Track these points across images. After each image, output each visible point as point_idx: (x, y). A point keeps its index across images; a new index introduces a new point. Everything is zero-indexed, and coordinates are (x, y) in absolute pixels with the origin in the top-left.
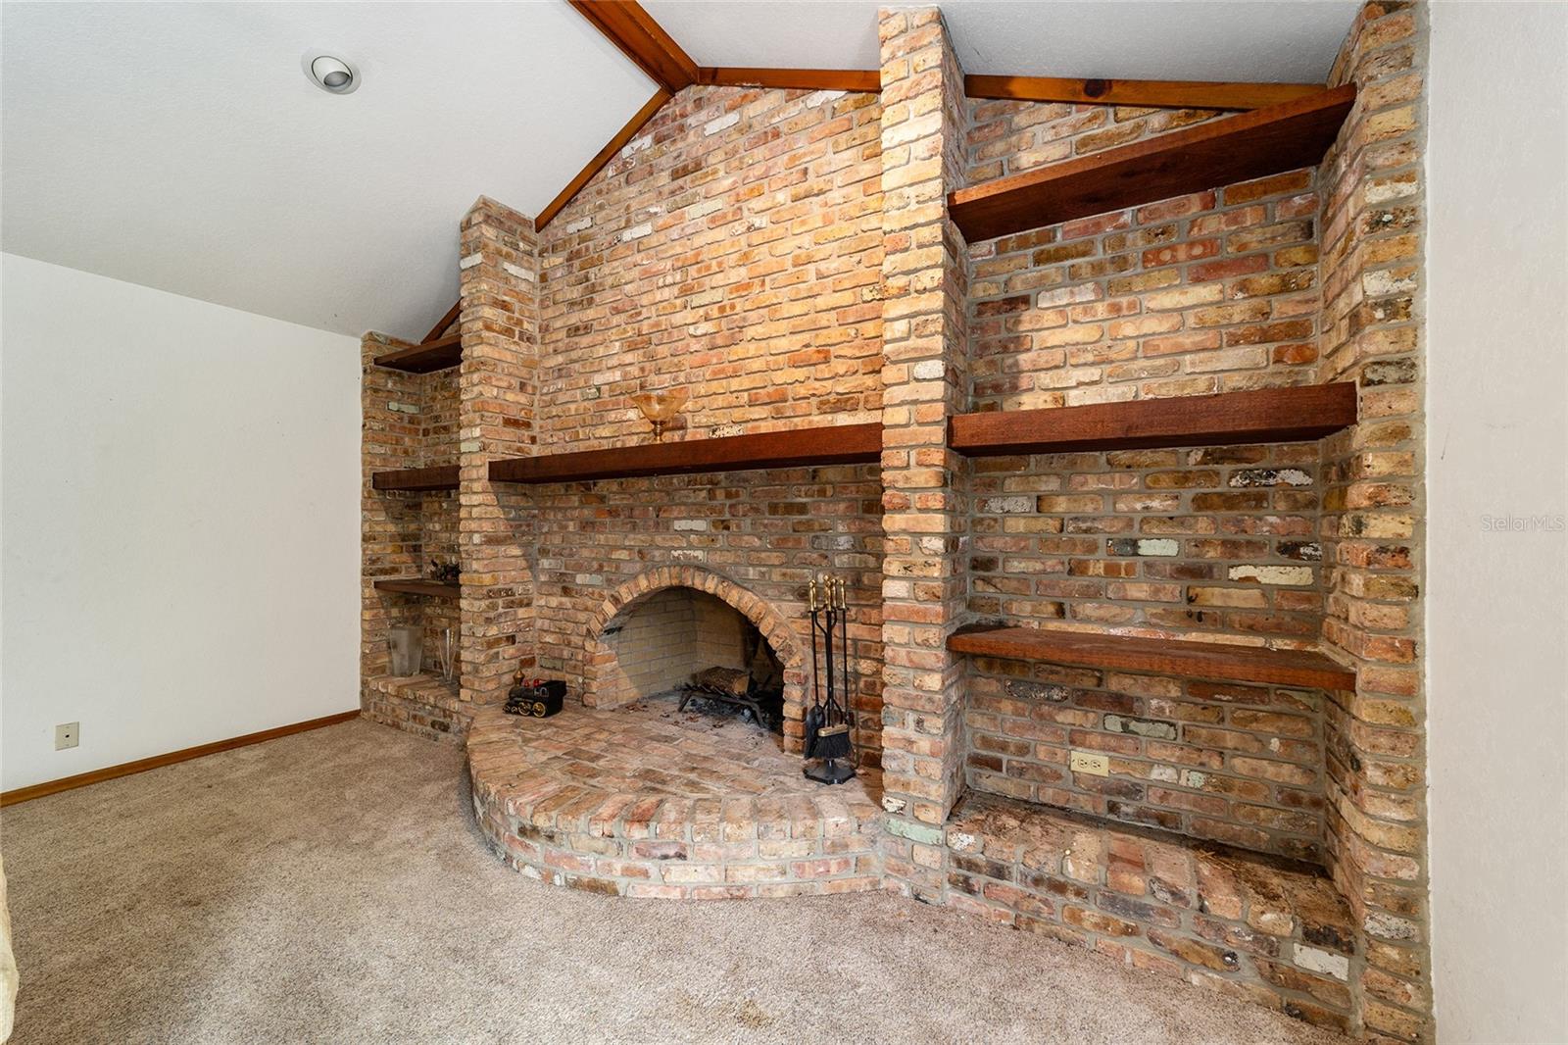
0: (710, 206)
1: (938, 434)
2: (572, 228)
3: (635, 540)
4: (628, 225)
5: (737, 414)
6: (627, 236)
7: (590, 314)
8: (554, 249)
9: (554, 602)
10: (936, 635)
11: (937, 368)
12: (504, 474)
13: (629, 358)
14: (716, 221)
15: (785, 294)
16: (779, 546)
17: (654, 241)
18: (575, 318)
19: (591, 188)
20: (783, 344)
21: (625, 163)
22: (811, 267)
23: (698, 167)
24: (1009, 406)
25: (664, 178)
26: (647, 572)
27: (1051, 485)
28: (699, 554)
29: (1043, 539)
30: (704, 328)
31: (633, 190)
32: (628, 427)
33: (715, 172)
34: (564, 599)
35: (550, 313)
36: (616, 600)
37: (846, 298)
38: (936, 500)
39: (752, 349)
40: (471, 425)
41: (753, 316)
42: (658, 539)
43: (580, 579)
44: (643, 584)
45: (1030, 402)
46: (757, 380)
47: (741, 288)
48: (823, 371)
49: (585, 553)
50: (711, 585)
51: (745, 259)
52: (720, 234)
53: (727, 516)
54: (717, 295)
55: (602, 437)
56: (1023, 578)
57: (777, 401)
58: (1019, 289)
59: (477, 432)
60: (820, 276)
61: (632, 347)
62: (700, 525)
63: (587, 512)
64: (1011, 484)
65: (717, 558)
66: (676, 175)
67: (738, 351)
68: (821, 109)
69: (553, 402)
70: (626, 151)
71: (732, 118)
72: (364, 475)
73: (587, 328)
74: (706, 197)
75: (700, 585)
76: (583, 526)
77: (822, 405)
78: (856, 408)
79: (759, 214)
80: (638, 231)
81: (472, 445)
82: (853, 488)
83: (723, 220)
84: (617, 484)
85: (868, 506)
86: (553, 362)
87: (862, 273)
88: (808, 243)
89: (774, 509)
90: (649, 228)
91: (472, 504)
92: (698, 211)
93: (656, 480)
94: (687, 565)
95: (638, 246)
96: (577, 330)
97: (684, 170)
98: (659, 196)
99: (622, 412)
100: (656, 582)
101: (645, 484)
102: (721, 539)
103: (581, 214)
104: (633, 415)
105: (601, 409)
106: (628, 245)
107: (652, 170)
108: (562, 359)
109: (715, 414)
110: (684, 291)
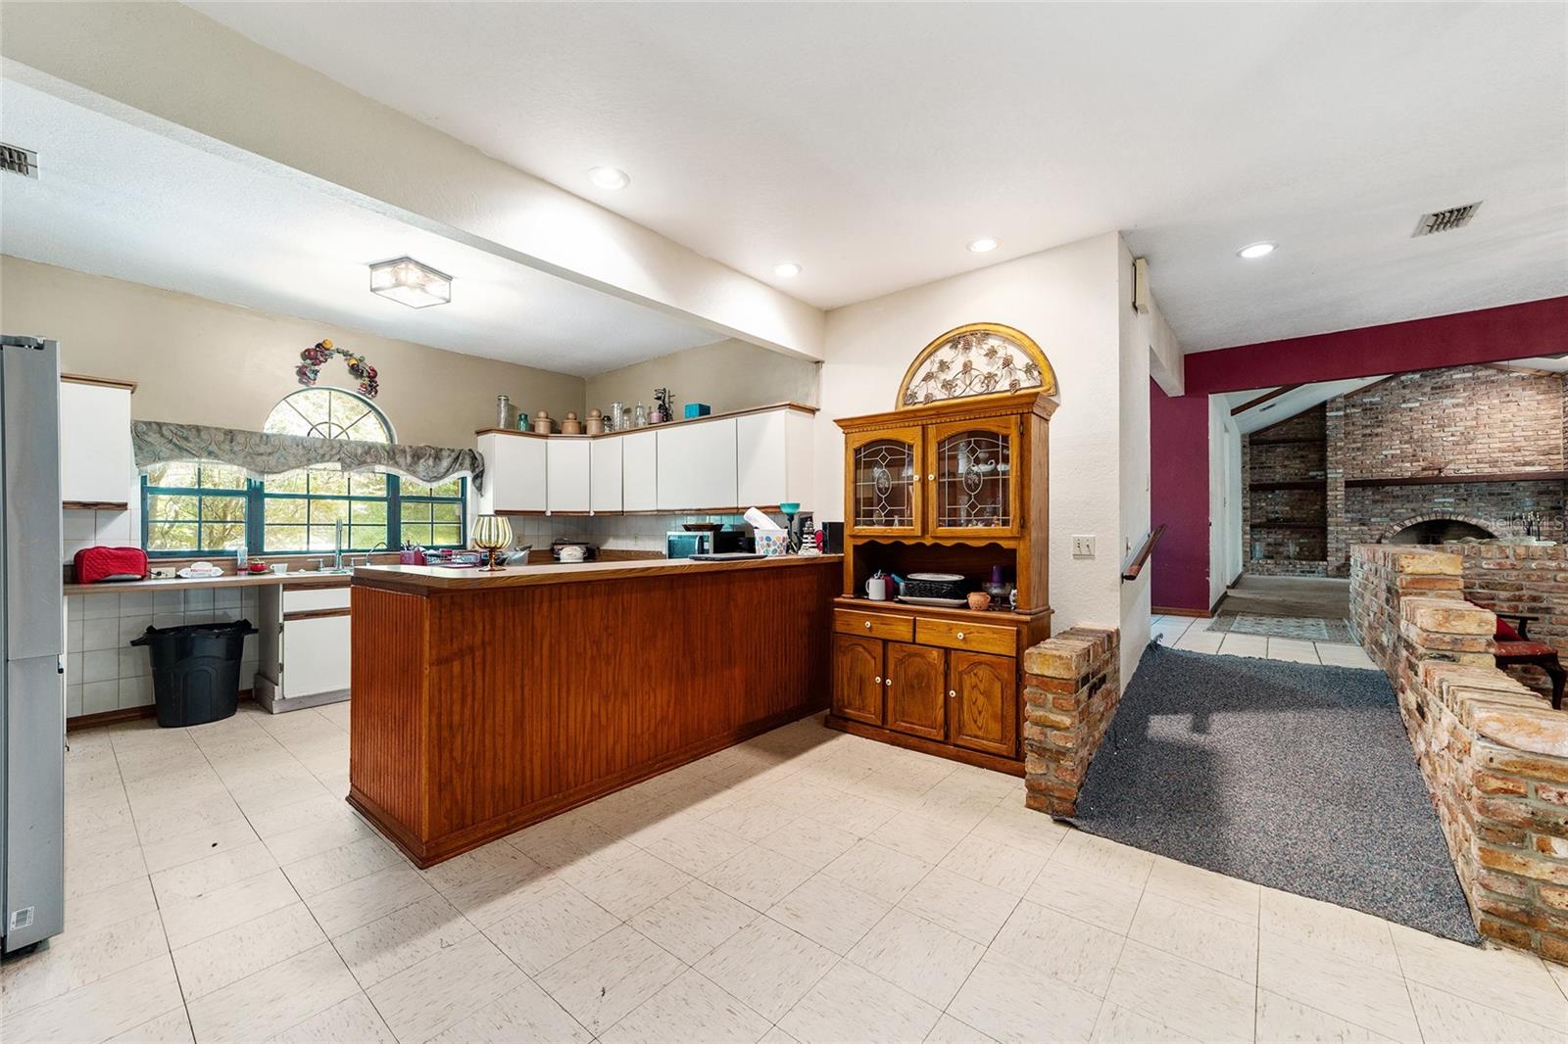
0: (1455, 401)
2: (1366, 400)
3: (1407, 505)
4: (1404, 402)
5: (1473, 466)
6: (1403, 406)
7: (1379, 430)
8: (1353, 406)
9: (1356, 528)
12: (1349, 484)
13: (1406, 446)
14: (1457, 405)
15: (1495, 431)
16: (1497, 505)
17: (1421, 409)
18: (1368, 431)
19: (1380, 387)
20: (1497, 445)
21: (1402, 382)
22: (1511, 424)
23: (1448, 387)
25: (1428, 390)
26: (1422, 515)
28: (1451, 509)
30: (1451, 439)
31: (1407, 391)
32: (1408, 469)
33: (1458, 390)
34: (1363, 527)
35: (1351, 428)
36: (1401, 525)
37: (1529, 433)
39: (1480, 446)
40: (1335, 468)
41: (1481, 436)
42: (1424, 505)
43: (1373, 520)
44: (1420, 519)
46: (1483, 456)
47: (1472, 427)
48: (1519, 454)
49: (1376, 511)
50: (1460, 518)
51: (1475, 418)
52: (1462, 409)
53: (1465, 497)
54: (1462, 429)
55: (1389, 472)
57: (1493, 463)
59: (1341, 471)
60: (1515, 426)
61: (1406, 443)
62: (1452, 500)
63: (1377, 497)
65: (1461, 510)
66: (1432, 388)
67: (1473, 446)
68: (1517, 377)
69: (1354, 459)
70: (1403, 378)
71: (1470, 375)
72: (1243, 484)
73: (1377, 435)
74: (1453, 398)
75: (1453, 518)
76: (1375, 502)
77: (1515, 465)
78: (1533, 465)
79: (1483, 404)
80: (1413, 405)
81: (1336, 475)
82: (1533, 489)
83: (1463, 405)
84: (1398, 488)
85: (1540, 493)
86: (1354, 446)
87: (1537, 427)
88: (1509, 416)
89: (1490, 494)
90: (1418, 404)
91: (1336, 494)
92: (1448, 402)
93: (1423, 487)
94: (1443, 513)
95: (1411, 410)
96: (1370, 435)
97: (1440, 388)
98: (1424, 394)
99: (1400, 464)
100: (1426, 519)
101: (1418, 487)
102: (1463, 504)
103: (1373, 396)
104: (1408, 465)
105: (1386, 463)
106: (1404, 409)
107: (1420, 386)
108: (1359, 445)
109: (1461, 466)
110: (1438, 427)
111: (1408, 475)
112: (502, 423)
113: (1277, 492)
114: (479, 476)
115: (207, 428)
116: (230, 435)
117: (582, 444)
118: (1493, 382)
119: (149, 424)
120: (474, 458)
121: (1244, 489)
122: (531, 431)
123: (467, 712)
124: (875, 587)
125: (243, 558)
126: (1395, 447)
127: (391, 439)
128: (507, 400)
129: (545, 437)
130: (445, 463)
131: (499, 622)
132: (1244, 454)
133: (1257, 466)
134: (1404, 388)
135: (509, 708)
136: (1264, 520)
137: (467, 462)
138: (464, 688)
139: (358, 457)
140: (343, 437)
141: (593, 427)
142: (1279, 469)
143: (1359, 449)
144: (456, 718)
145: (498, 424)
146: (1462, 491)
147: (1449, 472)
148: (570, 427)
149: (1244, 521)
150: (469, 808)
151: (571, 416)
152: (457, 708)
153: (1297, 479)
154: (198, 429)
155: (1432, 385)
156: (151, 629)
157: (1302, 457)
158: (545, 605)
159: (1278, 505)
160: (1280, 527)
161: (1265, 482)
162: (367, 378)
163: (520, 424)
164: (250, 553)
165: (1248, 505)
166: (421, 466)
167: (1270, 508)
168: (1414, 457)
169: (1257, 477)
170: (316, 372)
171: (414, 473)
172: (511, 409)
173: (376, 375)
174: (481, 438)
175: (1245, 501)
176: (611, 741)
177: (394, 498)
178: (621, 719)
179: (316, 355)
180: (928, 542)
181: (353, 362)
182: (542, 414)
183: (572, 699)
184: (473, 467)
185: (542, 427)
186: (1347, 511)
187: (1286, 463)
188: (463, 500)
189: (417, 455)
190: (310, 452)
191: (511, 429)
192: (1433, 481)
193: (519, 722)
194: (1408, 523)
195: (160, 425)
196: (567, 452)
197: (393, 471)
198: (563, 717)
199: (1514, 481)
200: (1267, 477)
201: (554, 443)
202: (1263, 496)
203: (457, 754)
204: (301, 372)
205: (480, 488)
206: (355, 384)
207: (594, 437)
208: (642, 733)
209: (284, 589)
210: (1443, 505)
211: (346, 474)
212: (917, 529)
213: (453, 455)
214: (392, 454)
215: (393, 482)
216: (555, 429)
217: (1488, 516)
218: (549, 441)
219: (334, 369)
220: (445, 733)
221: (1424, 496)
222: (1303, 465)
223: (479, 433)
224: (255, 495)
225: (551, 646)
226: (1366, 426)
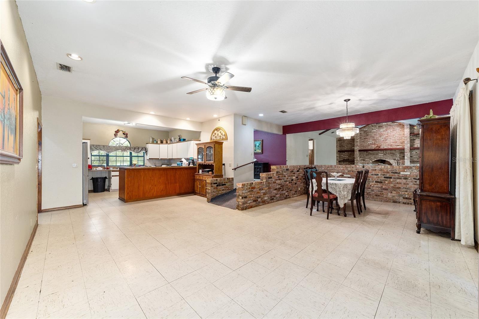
0: (383, 130)
1: (409, 149)
2: (365, 130)
3: (374, 156)
5: (387, 146)
6: (372, 131)
7: (367, 137)
8: (362, 131)
9: (362, 162)
10: (409, 160)
11: (409, 145)
12: (359, 151)
13: (373, 141)
14: (384, 131)
15: (392, 137)
16: (392, 156)
18: (365, 137)
20: (392, 141)
22: (395, 136)
23: (382, 126)
24: (414, 146)
25: (378, 127)
26: (376, 158)
27: (417, 151)
28: (382, 157)
29: (416, 155)
30: (382, 139)
31: (373, 127)
32: (374, 147)
33: (384, 127)
34: (364, 162)
35: (361, 136)
36: (372, 161)
37: (398, 138)
38: (409, 152)
41: (388, 139)
43: (366, 159)
44: (376, 159)
45: (415, 146)
46: (389, 144)
47: (387, 136)
48: (396, 143)
49: (367, 157)
50: (384, 159)
51: (387, 134)
52: (385, 132)
53: (385, 154)
54: (385, 137)
55: (369, 148)
56: (415, 157)
57: (391, 145)
58: (414, 139)
59: (357, 147)
61: (373, 140)
62: (382, 155)
63: (367, 154)
64: (414, 151)
65: (384, 157)
66: (379, 127)
67: (387, 141)
69: (362, 144)
70: (372, 124)
71: (386, 123)
72: (337, 151)
73: (367, 138)
74: (383, 129)
75: (383, 159)
76: (366, 155)
77: (396, 146)
78: (399, 146)
79: (389, 131)
80: (374, 131)
81: (357, 148)
82: (399, 152)
83: (385, 131)
84: (371, 152)
85: (401, 153)
86: (362, 141)
87: (400, 137)
88: (394, 134)
89: (391, 153)
90: (375, 131)
91: (357, 153)
92: (382, 130)
93: (377, 151)
94: (381, 158)
95: (374, 132)
96: (365, 138)
97: (380, 127)
98: (377, 128)
99: (372, 146)
100: (377, 159)
101: (375, 151)
102: (385, 156)
103: (366, 128)
104: (373, 146)
105: (369, 145)
106: (373, 132)
107: (376, 126)
108: (363, 141)
109: (384, 146)
110: (380, 136)
111: (373, 148)
112: (151, 141)
113: (345, 152)
114: (147, 152)
115: (100, 145)
116: (104, 146)
117: (166, 145)
118: (391, 125)
119: (92, 145)
120: (145, 149)
121: (337, 152)
122: (157, 143)
123: (131, 185)
124: (200, 171)
125: (106, 166)
126: (371, 141)
127: (130, 145)
128: (152, 137)
129: (159, 144)
130: (140, 150)
131: (136, 174)
132: (337, 143)
133: (341, 146)
134: (372, 126)
135: (137, 185)
136: (343, 160)
137: (144, 149)
138: (131, 182)
139: (125, 149)
140: (122, 146)
141: (169, 142)
142: (346, 147)
143: (363, 142)
144: (130, 185)
145: (150, 142)
146: (385, 152)
147: (382, 148)
148: (164, 142)
149: (337, 160)
150: (131, 197)
151: (165, 140)
152: (130, 184)
153: (349, 149)
154: (99, 145)
155: (378, 126)
156: (92, 177)
157: (351, 144)
158: (142, 172)
159: (345, 156)
160: (346, 161)
161: (343, 150)
162: (126, 135)
163: (154, 142)
164: (107, 166)
165: (338, 156)
166: (135, 151)
167: (344, 157)
168: (375, 144)
169: (341, 149)
170: (117, 135)
171: (134, 152)
172: (153, 139)
173: (127, 134)
174: (147, 145)
175: (337, 155)
176: (153, 192)
177: (131, 156)
178: (155, 189)
179: (117, 132)
180: (205, 164)
181: (124, 132)
182: (159, 140)
183: (147, 185)
184: (145, 150)
185: (159, 142)
186: (360, 157)
187: (347, 145)
188: (144, 156)
189: (135, 149)
190: (116, 149)
191: (153, 143)
192: (378, 150)
193: (139, 187)
194: (373, 160)
195: (93, 145)
196: (164, 147)
197: (131, 151)
198: (145, 187)
199: (395, 149)
200: (344, 149)
201: (161, 145)
202: (342, 154)
203: (130, 190)
204: (115, 135)
205: (147, 154)
206: (124, 136)
207: (168, 144)
208: (159, 191)
209: (112, 171)
210: (381, 156)
211: (122, 152)
212: (204, 162)
213: (142, 148)
214: (130, 148)
215: (131, 153)
216: (162, 142)
217: (390, 159)
218: (160, 145)
219: (120, 134)
220: (128, 187)
221: (377, 154)
222: (351, 146)
223: (147, 144)
224: (108, 156)
225: (143, 178)
226: (365, 136)
